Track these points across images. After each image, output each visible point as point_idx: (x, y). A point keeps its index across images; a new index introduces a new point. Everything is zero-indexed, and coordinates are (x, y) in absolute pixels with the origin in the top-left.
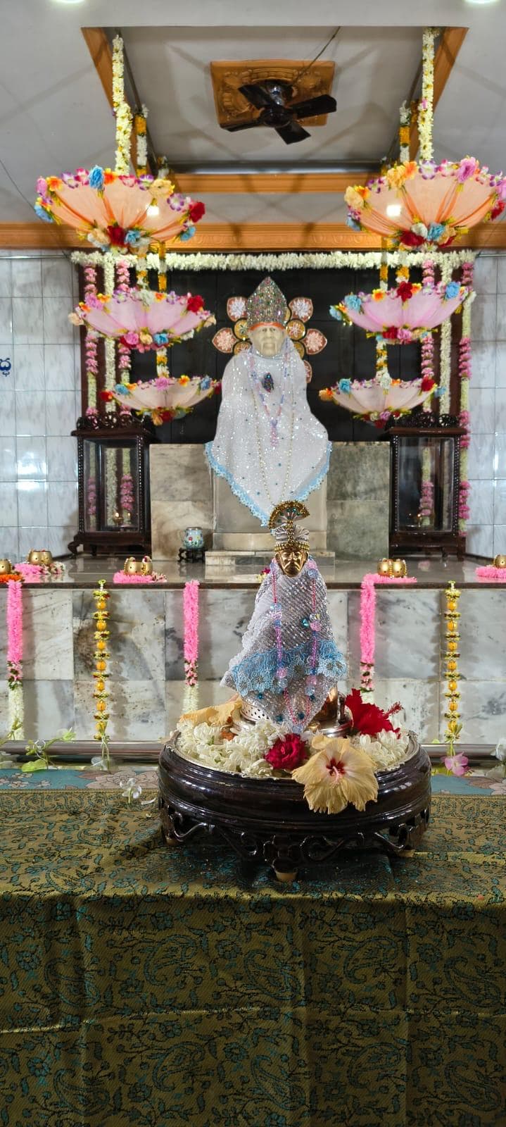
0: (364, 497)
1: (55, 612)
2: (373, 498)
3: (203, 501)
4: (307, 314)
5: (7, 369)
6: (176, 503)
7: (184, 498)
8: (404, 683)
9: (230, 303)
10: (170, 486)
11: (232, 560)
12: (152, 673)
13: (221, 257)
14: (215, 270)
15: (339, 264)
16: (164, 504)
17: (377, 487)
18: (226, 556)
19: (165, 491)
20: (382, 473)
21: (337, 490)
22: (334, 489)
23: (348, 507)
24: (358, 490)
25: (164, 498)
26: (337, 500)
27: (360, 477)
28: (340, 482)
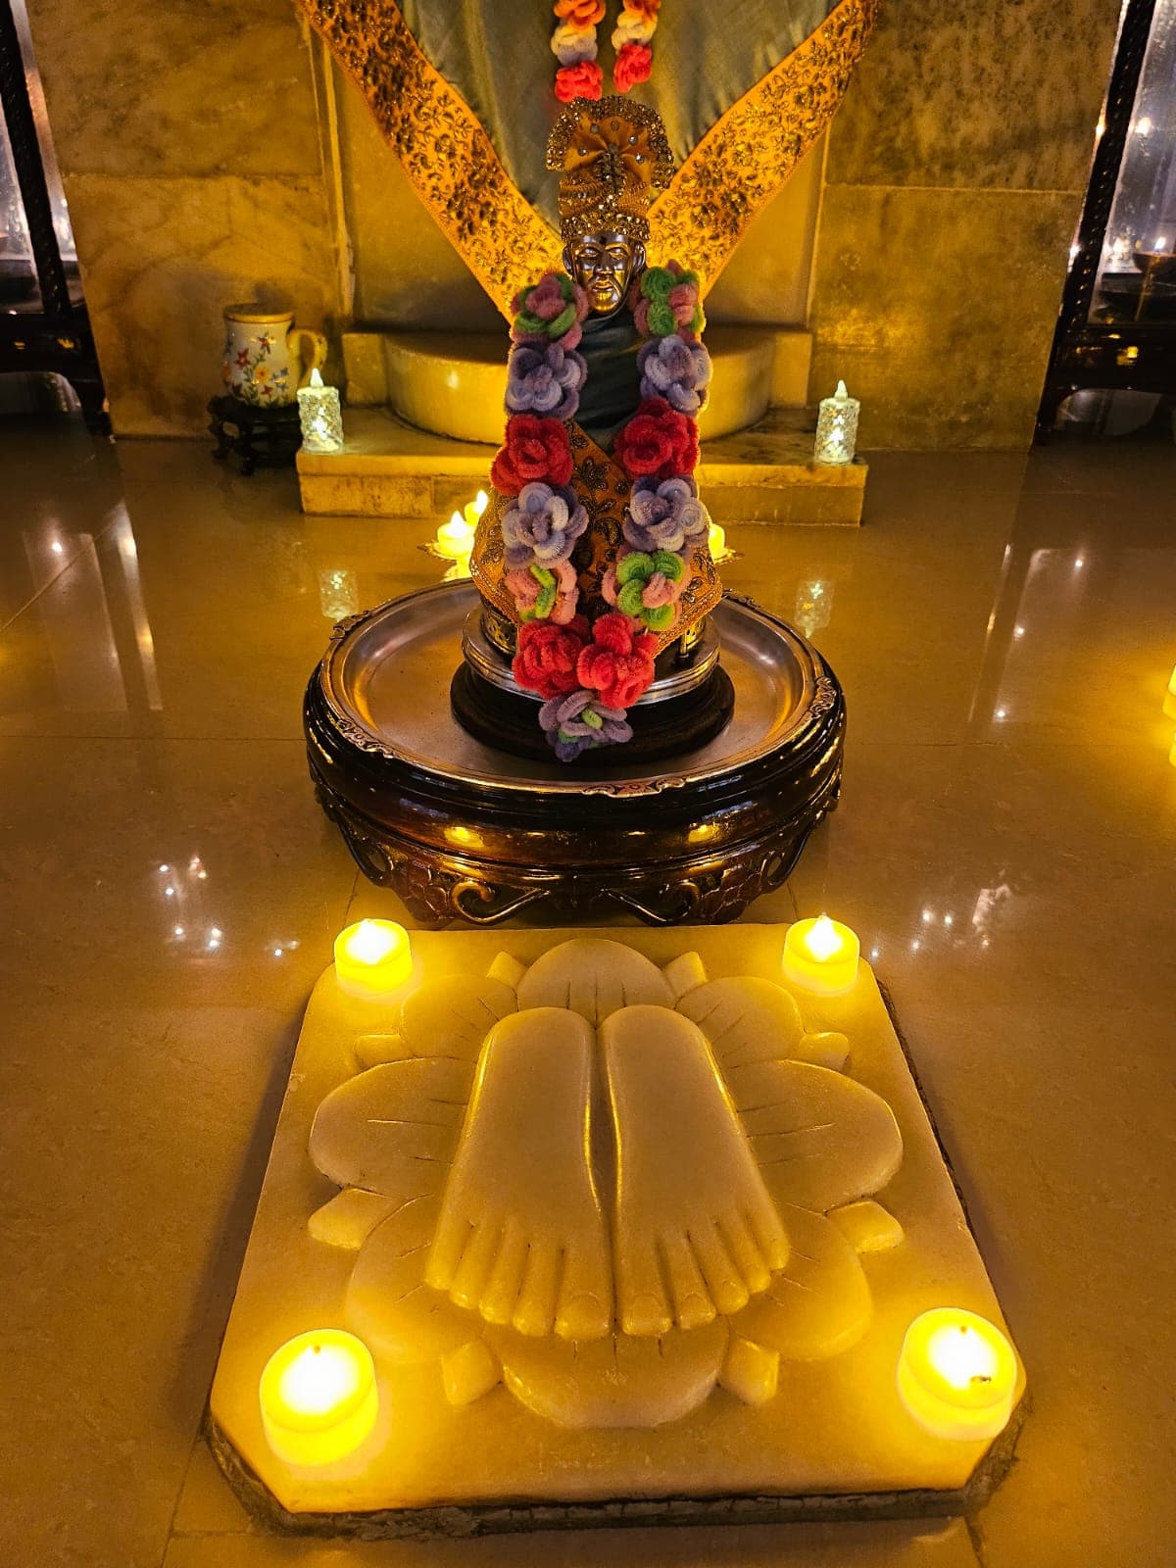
0: (984, 171)
2: (1020, 174)
3: (290, 178)
6: (169, 185)
7: (205, 160)
10: (135, 101)
11: (418, 493)
16: (119, 189)
17: (1044, 115)
18: (390, 477)
20: (1082, 51)
21: (873, 137)
22: (864, 129)
23: (907, 220)
24: (966, 142)
25: (111, 160)
26: (871, 180)
27: (980, 75)
28: (893, 95)
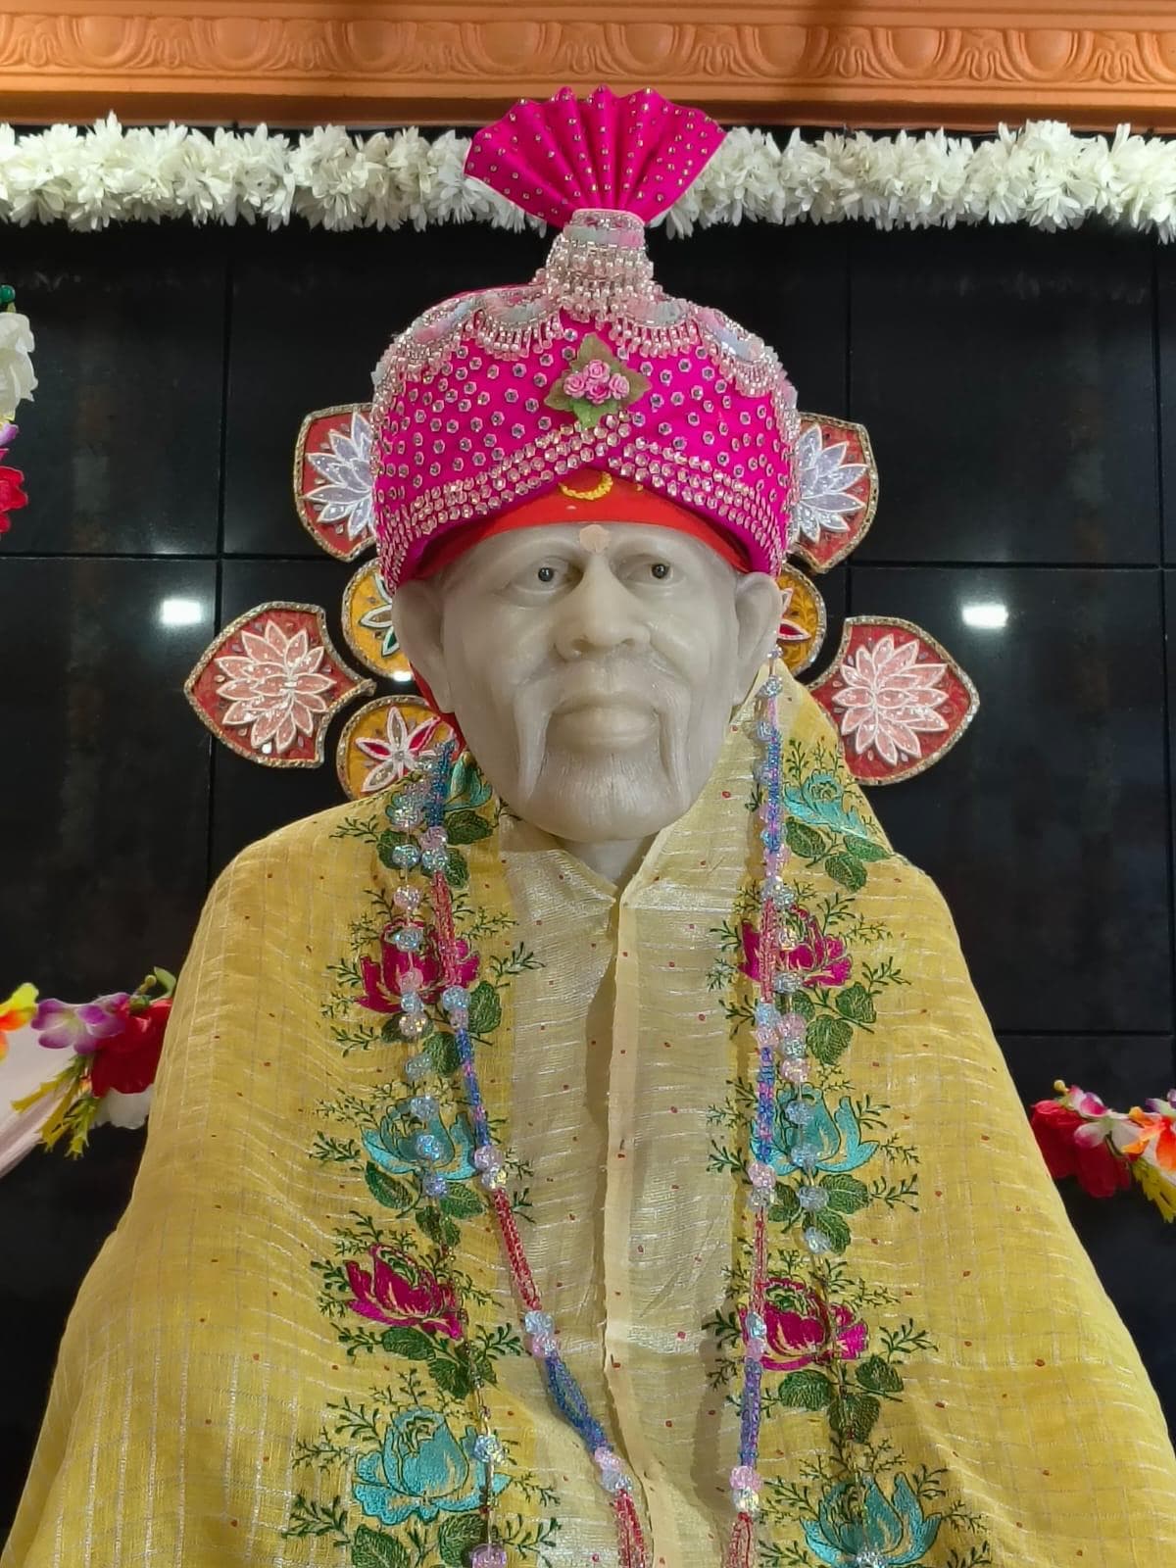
4: (836, 520)
9: (316, 441)
13: (260, 148)
14: (214, 225)
15: (1055, 207)
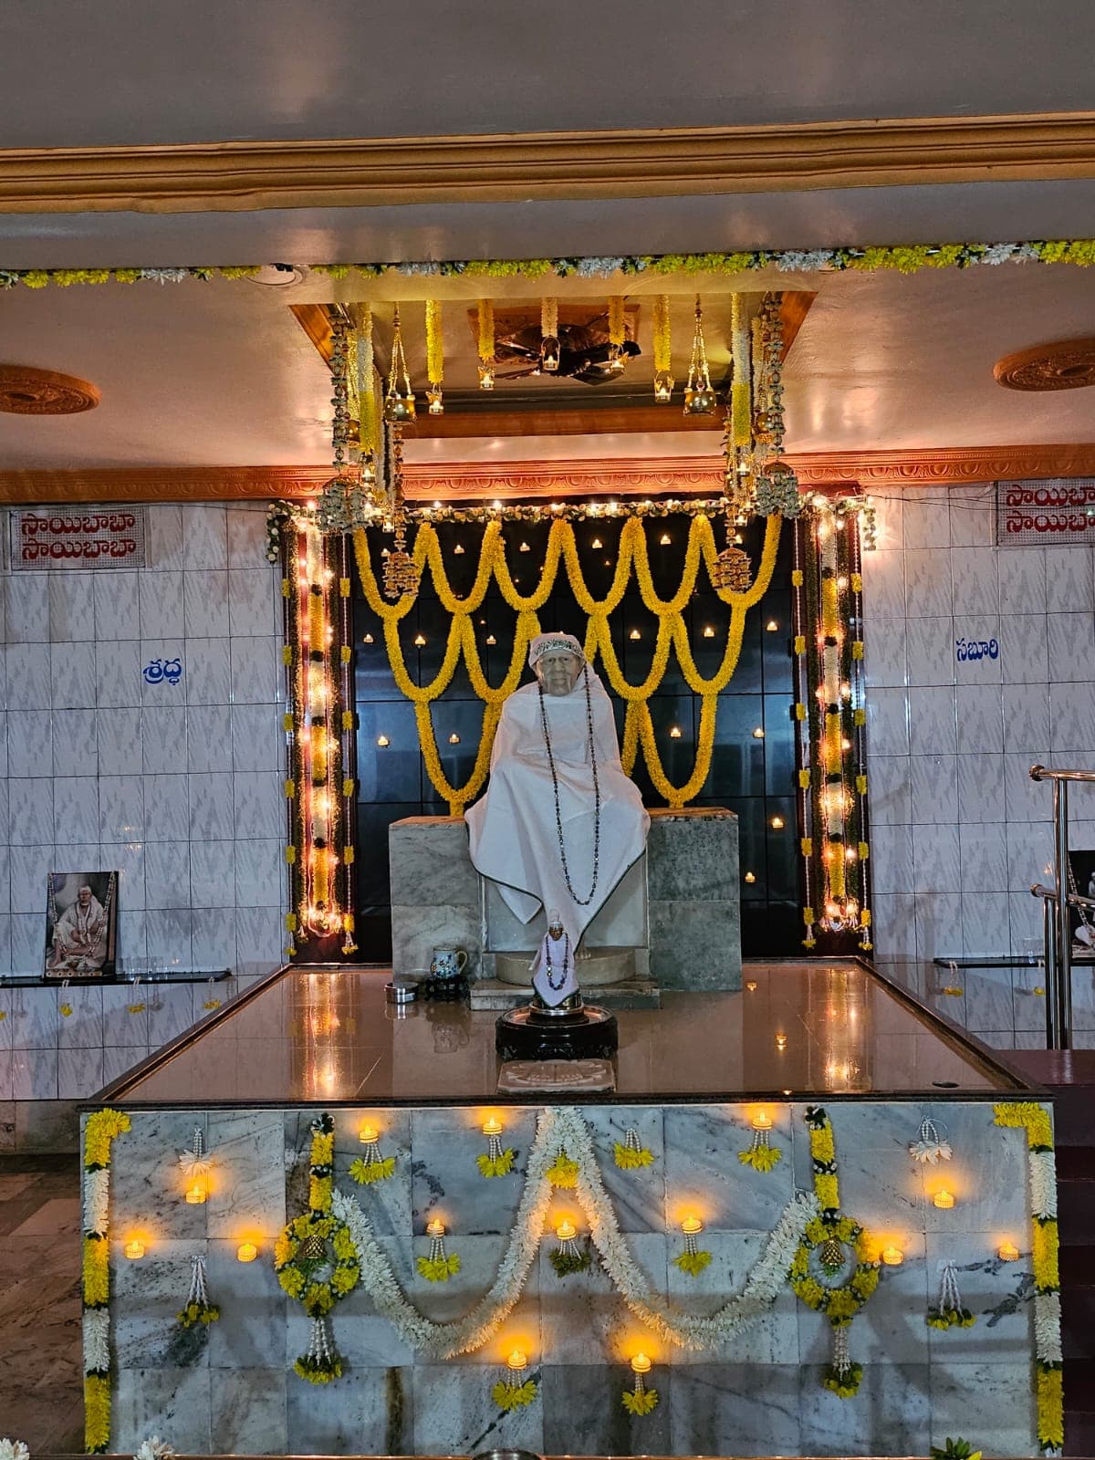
0: (703, 896)
1: (259, 1142)
2: (716, 896)
3: (468, 905)
5: (178, 673)
6: (427, 908)
7: (440, 900)
8: (745, 1236)
10: (420, 884)
12: (395, 1225)
16: (410, 911)
17: (720, 878)
18: (500, 997)
19: (413, 890)
20: (728, 859)
21: (663, 887)
22: (658, 885)
23: (679, 911)
24: (694, 886)
25: (409, 902)
26: (664, 899)
27: (695, 867)
28: (667, 874)
